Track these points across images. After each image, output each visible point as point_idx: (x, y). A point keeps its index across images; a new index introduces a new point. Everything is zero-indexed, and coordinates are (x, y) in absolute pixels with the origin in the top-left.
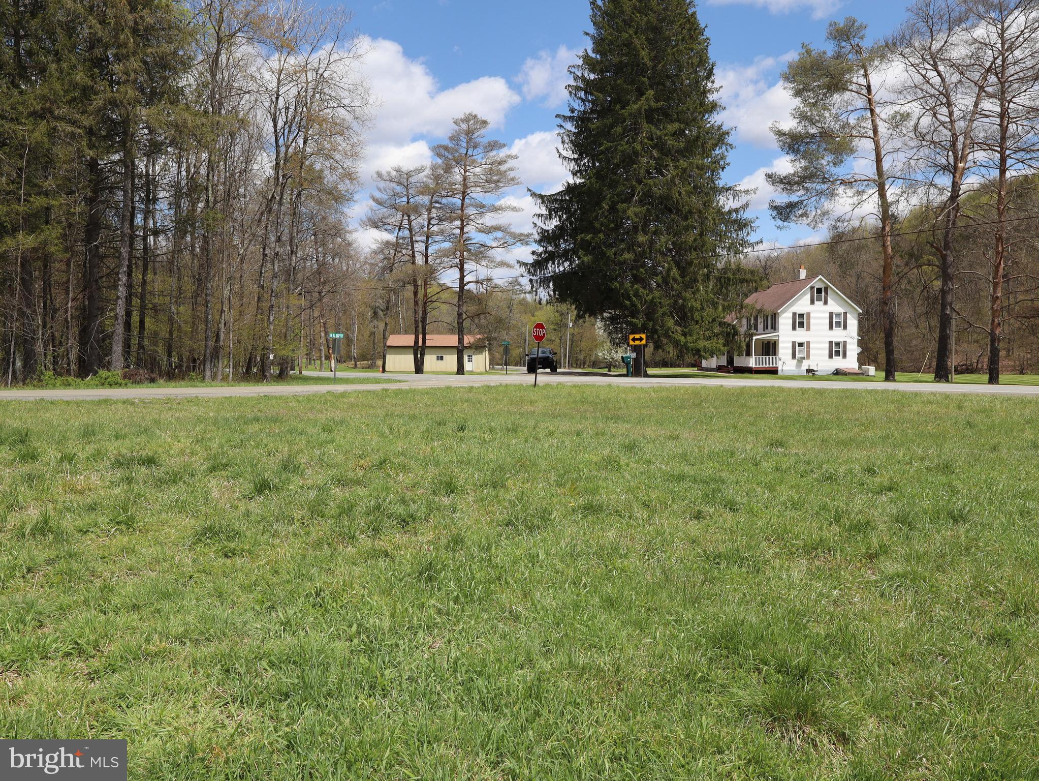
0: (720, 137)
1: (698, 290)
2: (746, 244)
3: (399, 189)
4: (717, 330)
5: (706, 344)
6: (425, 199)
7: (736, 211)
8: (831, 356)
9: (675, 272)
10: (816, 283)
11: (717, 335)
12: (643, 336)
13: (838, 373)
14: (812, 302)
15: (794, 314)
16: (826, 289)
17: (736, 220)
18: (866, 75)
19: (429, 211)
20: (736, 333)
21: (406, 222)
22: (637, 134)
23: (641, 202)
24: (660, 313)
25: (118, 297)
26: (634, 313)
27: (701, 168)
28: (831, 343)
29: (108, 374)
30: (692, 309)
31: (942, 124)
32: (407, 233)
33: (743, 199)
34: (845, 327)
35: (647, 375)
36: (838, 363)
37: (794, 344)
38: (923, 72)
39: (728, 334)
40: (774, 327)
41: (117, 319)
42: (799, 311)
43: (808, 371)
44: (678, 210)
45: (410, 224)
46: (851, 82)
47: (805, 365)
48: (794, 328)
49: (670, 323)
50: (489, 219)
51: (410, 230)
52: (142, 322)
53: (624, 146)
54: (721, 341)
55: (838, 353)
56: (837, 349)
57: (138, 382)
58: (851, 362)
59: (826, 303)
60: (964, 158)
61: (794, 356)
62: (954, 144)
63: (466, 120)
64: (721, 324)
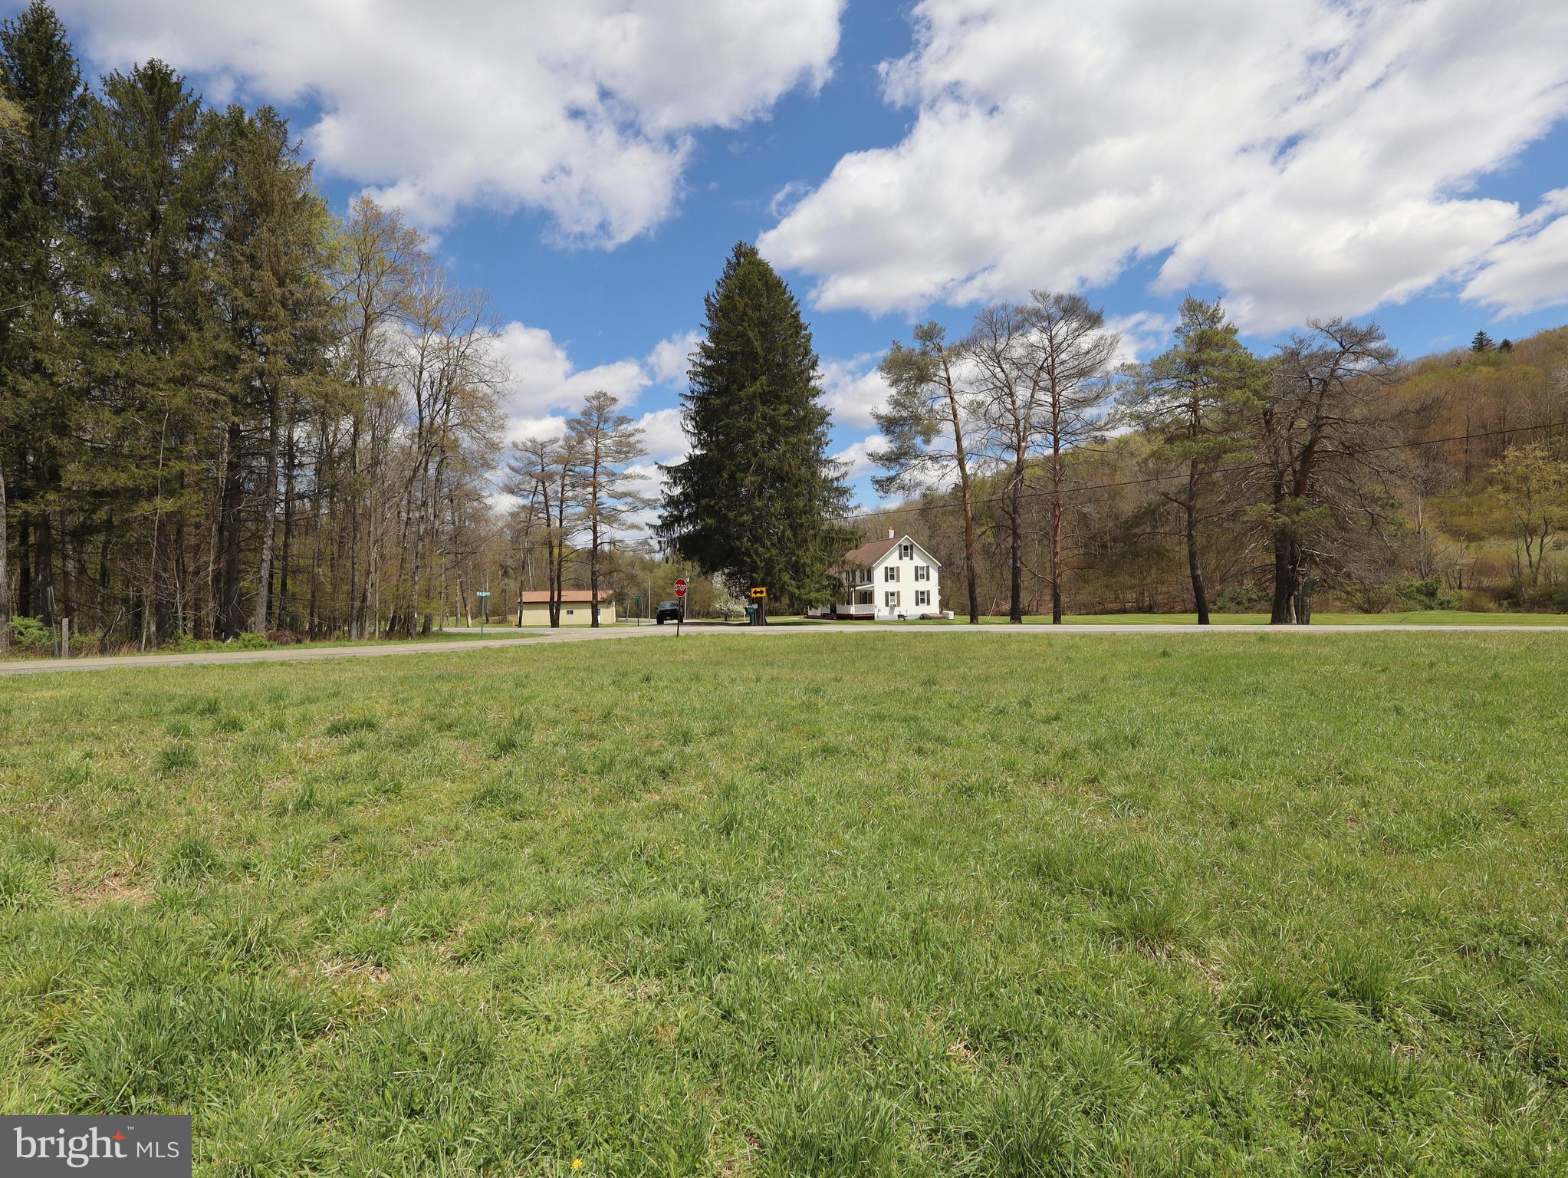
0: (823, 416)
1: (808, 549)
2: (845, 508)
3: (534, 458)
4: (825, 583)
5: (817, 595)
6: (560, 468)
7: (837, 479)
8: (917, 604)
9: (789, 533)
10: (904, 541)
11: (826, 587)
12: (764, 589)
13: (923, 617)
14: (901, 558)
15: (886, 568)
16: (912, 546)
17: (837, 488)
18: (947, 370)
19: (563, 478)
20: (841, 585)
21: (540, 488)
22: (753, 414)
23: (756, 472)
24: (777, 569)
25: (263, 560)
26: (754, 568)
27: (808, 443)
28: (917, 592)
29: (251, 636)
30: (804, 565)
31: (1009, 410)
32: (541, 498)
33: (843, 470)
34: (928, 579)
35: (767, 624)
36: (924, 609)
37: (887, 593)
38: (992, 368)
39: (834, 586)
40: (870, 579)
41: (261, 581)
42: (890, 566)
43: (900, 616)
44: (789, 480)
45: (545, 491)
46: (935, 375)
47: (897, 612)
48: (886, 580)
49: (786, 578)
50: (620, 486)
51: (545, 495)
52: (284, 585)
53: (741, 422)
54: (829, 592)
55: (923, 601)
56: (922, 598)
57: (283, 643)
58: (933, 608)
59: (912, 558)
60: (1025, 438)
61: (887, 604)
62: (1017, 426)
63: (597, 397)
64: (828, 577)
